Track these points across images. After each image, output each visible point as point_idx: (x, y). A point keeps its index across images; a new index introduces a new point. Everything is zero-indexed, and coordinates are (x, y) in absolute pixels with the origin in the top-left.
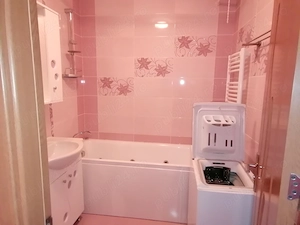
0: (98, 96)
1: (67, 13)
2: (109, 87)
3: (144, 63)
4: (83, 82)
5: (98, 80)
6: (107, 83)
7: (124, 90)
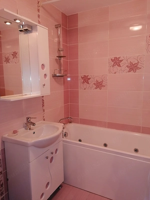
0: (79, 90)
1: (57, 27)
2: (88, 83)
3: (116, 62)
4: (69, 79)
5: (80, 78)
6: (86, 79)
7: (99, 85)
